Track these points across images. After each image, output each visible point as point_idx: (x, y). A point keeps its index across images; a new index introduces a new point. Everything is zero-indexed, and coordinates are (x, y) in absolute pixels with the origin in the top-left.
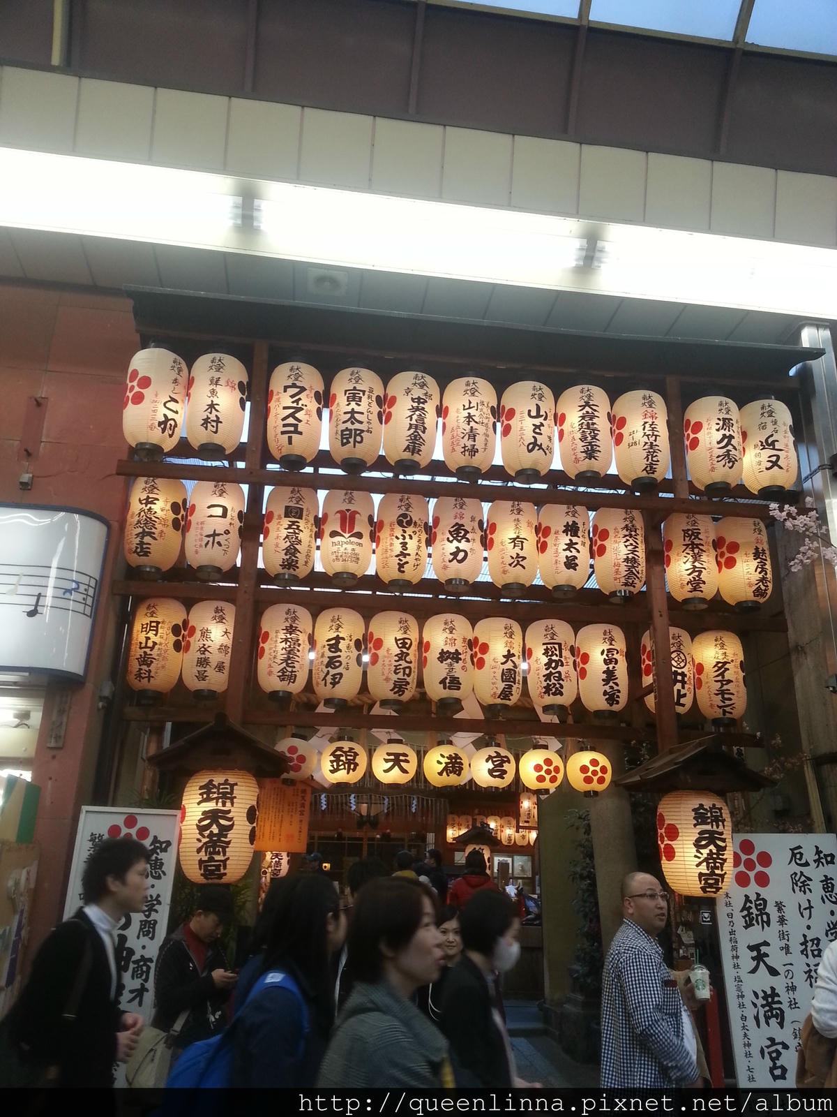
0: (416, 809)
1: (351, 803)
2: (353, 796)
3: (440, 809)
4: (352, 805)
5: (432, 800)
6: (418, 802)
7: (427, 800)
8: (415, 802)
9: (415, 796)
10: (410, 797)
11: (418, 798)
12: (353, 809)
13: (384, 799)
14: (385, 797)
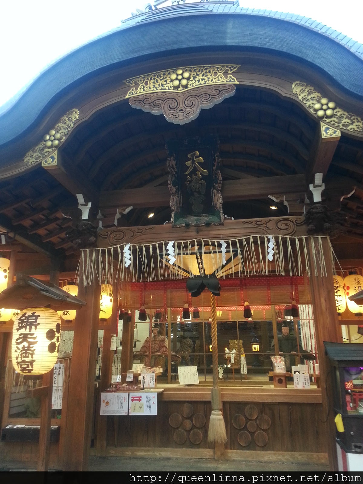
0: (273, 255)
1: (168, 255)
2: (171, 244)
3: (318, 252)
4: (170, 257)
5: (300, 240)
6: (277, 243)
7: (293, 242)
8: (272, 245)
9: (270, 237)
10: (262, 240)
11: (277, 239)
12: (171, 262)
13: (220, 246)
14: (222, 242)
